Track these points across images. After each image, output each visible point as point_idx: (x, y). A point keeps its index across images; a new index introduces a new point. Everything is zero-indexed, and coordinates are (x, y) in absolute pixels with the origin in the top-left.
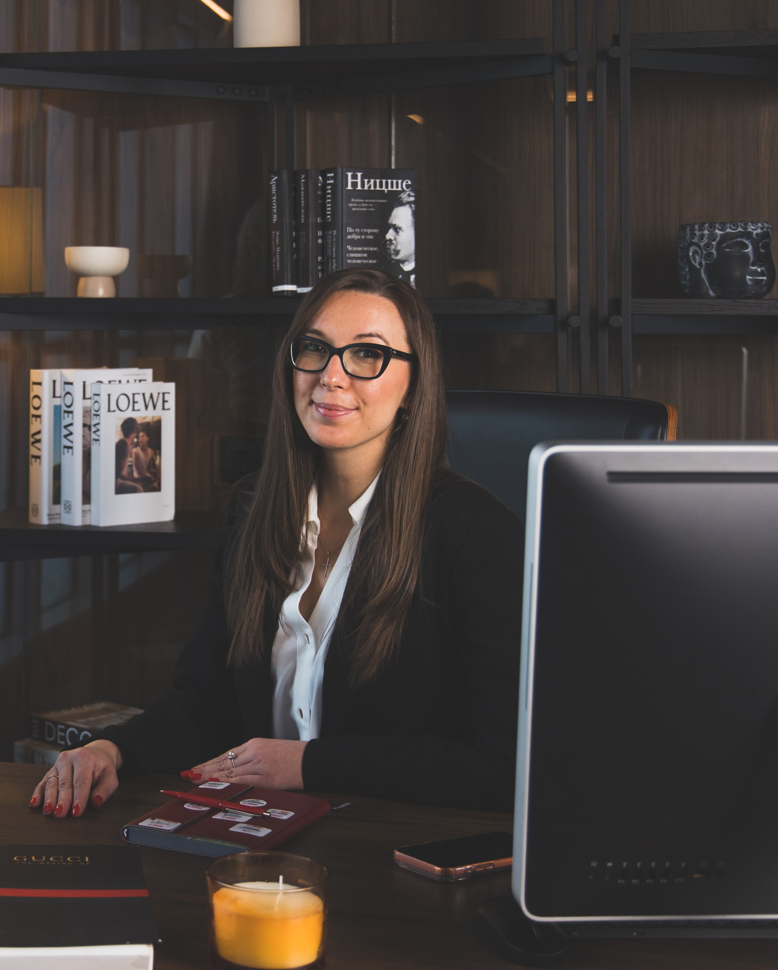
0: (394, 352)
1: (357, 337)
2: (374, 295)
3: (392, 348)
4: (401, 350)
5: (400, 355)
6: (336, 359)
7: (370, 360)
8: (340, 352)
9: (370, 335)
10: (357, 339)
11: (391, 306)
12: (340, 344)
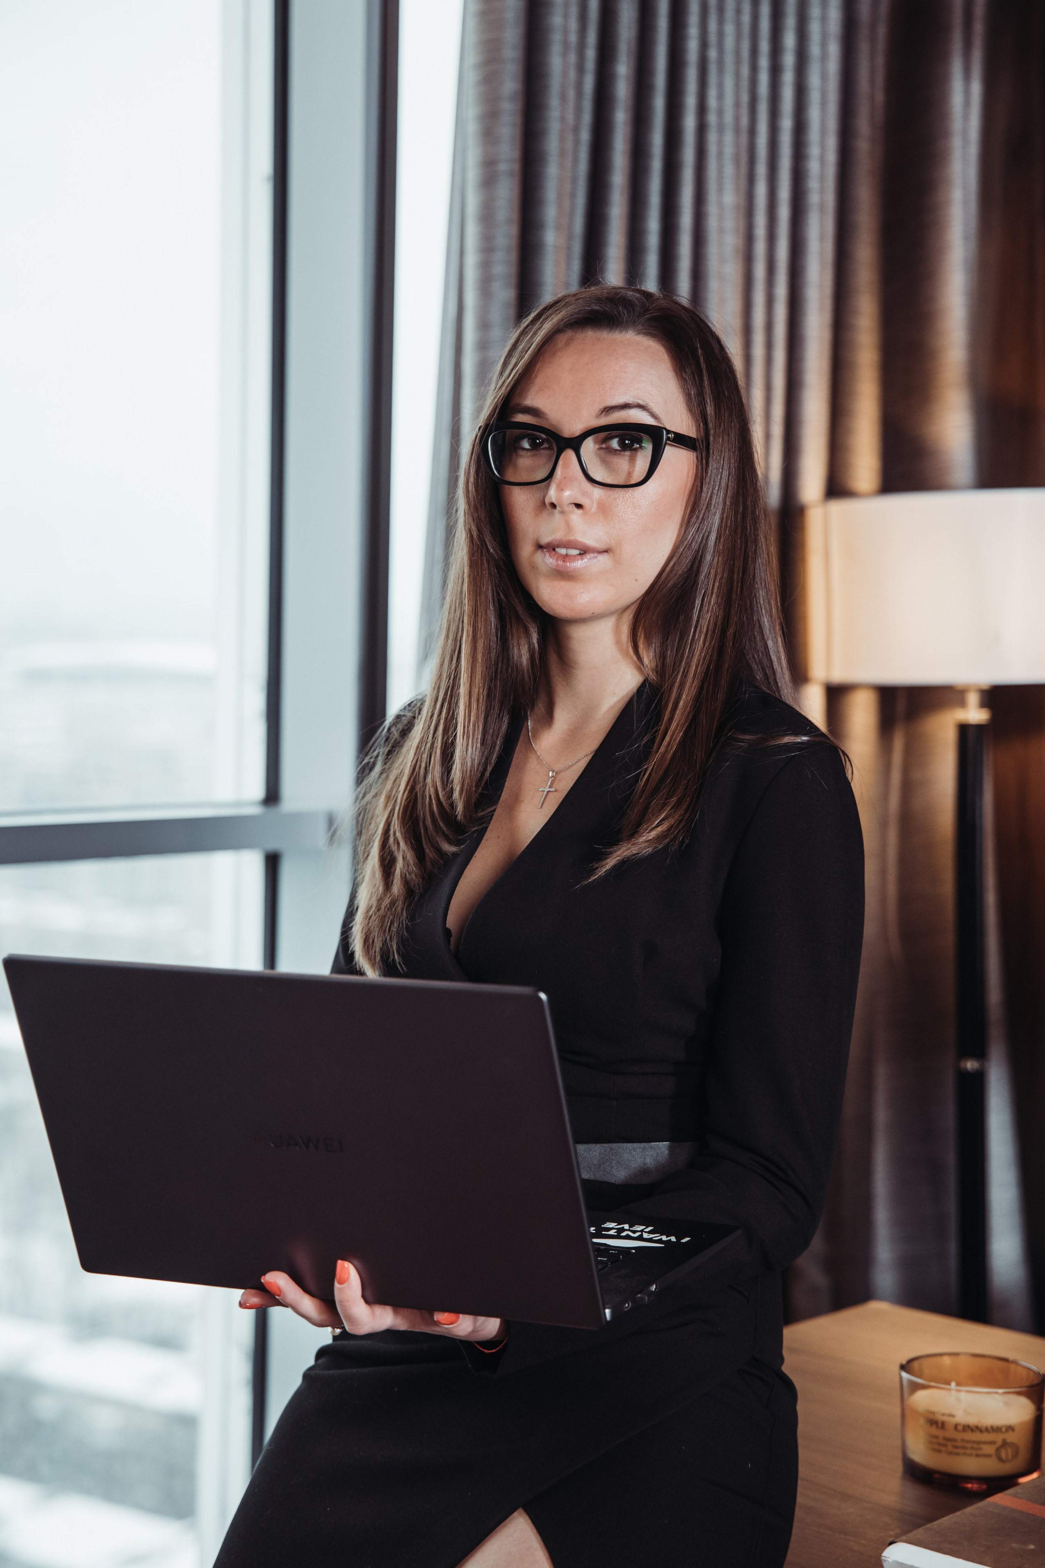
0: (670, 435)
1: (602, 413)
2: (627, 334)
3: (665, 429)
4: (681, 432)
5: (680, 440)
6: (569, 455)
7: (627, 453)
8: (575, 443)
9: (626, 406)
10: (602, 415)
11: (659, 350)
12: (572, 427)
